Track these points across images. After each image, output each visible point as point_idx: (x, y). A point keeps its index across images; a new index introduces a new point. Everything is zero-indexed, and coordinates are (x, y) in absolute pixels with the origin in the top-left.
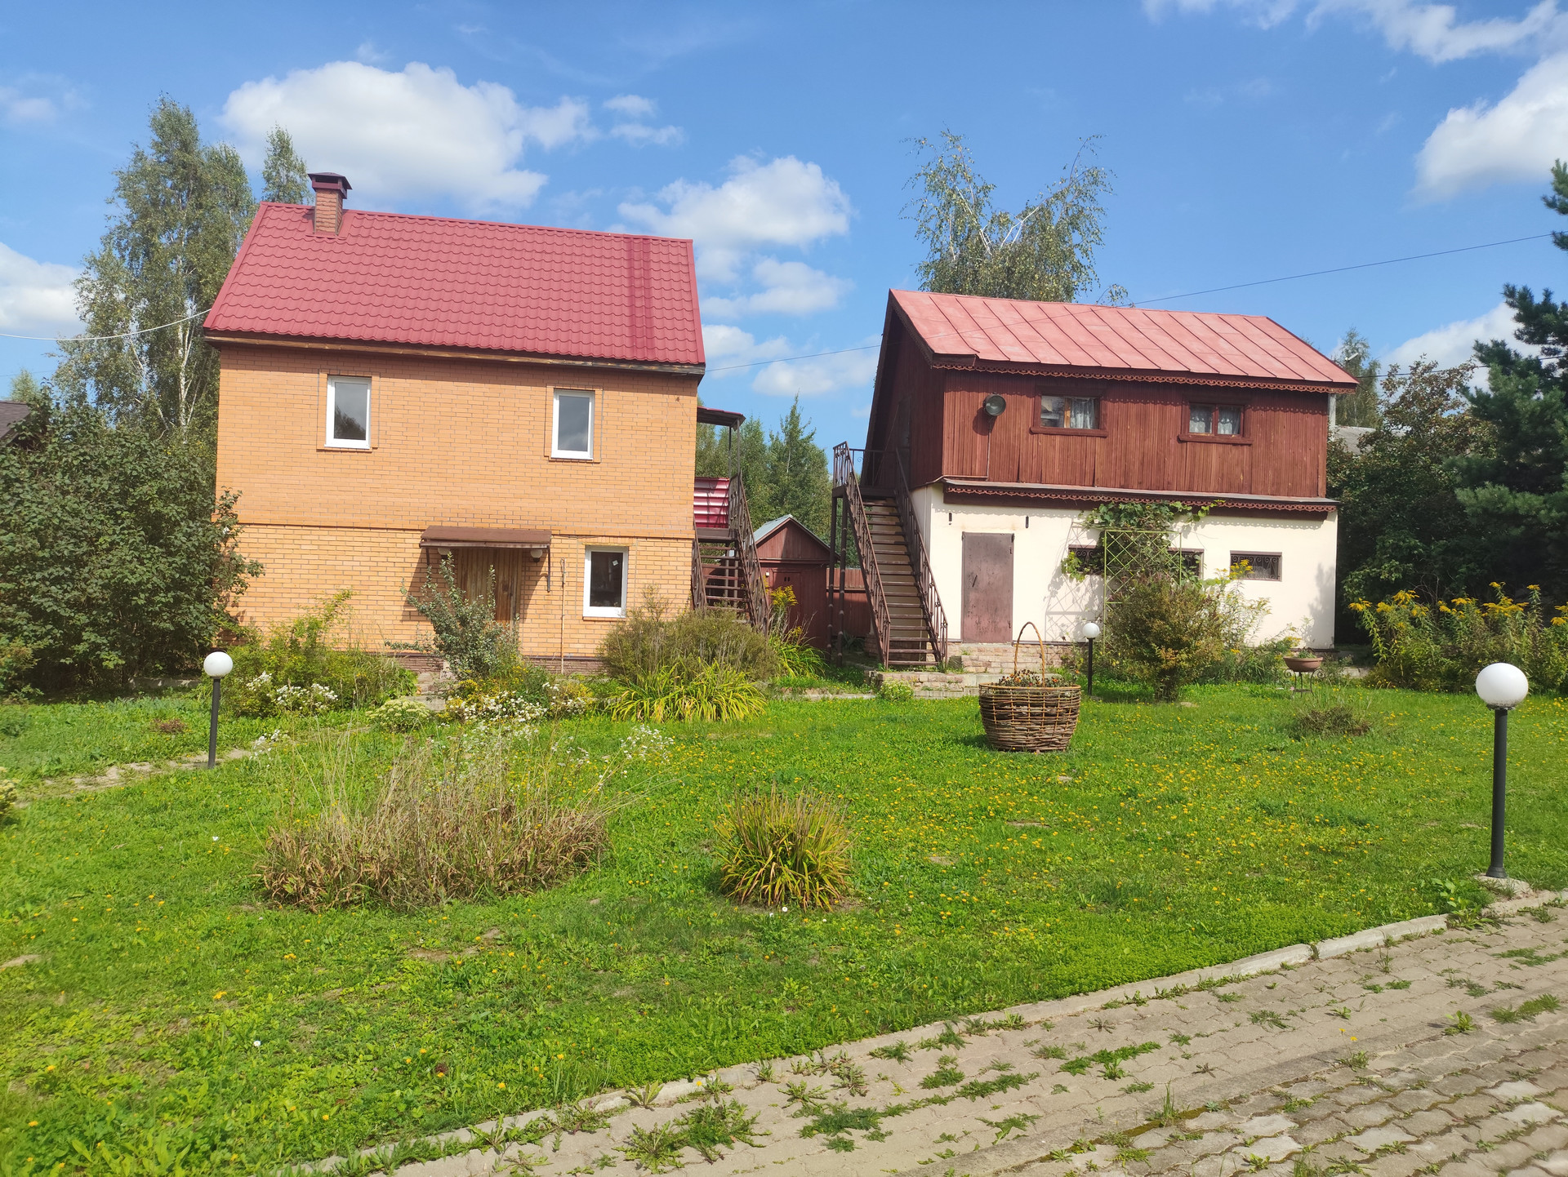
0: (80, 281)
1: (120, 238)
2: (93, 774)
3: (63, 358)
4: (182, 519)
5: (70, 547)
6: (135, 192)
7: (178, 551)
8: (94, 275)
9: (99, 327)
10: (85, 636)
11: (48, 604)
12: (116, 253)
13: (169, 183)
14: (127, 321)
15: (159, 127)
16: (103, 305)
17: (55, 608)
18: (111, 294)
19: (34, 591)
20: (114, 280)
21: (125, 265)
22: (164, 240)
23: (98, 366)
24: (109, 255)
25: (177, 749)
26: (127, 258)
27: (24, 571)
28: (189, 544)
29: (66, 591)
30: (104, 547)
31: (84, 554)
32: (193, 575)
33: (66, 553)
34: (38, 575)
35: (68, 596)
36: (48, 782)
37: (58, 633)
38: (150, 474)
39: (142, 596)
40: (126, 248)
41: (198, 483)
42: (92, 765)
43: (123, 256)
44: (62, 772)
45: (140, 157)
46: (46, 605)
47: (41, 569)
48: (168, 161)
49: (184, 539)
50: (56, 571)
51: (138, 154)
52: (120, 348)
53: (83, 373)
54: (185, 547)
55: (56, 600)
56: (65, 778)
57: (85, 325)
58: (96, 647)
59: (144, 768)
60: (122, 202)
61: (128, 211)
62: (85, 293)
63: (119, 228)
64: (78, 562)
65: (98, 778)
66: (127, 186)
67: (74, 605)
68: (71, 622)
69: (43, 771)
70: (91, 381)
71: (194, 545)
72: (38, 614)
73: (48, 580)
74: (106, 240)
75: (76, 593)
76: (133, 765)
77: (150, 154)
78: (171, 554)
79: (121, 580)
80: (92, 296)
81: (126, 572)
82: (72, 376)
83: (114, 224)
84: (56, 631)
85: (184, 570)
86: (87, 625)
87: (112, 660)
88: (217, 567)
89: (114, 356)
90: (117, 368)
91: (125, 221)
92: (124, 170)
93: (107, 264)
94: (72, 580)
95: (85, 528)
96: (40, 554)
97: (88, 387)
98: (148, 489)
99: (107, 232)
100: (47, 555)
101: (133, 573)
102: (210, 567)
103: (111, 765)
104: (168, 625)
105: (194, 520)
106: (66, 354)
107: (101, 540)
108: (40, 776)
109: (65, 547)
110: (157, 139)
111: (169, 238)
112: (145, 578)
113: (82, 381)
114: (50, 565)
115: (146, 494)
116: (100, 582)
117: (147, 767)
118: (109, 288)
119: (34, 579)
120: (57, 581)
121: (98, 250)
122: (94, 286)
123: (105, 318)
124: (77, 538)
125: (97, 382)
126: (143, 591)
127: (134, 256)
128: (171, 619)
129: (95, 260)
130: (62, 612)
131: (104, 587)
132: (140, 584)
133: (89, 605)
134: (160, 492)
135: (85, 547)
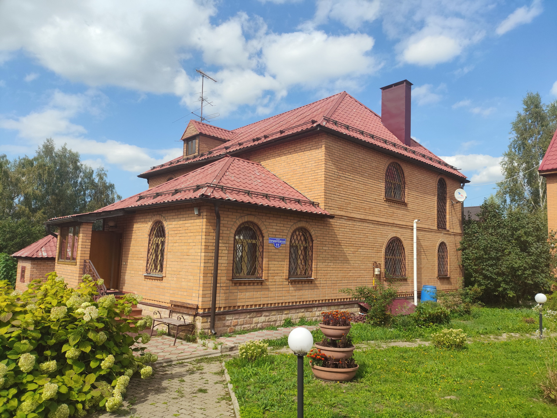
0: (502, 162)
1: (514, 145)
2: (497, 335)
3: (498, 189)
4: (534, 242)
5: (494, 254)
6: (518, 128)
7: (533, 254)
8: (506, 159)
9: (509, 176)
10: (502, 285)
11: (488, 273)
12: (513, 150)
13: (530, 121)
14: (519, 173)
15: (526, 103)
16: (510, 168)
17: (491, 275)
18: (512, 164)
19: (483, 269)
20: (513, 159)
21: (517, 153)
22: (529, 141)
23: (509, 189)
24: (511, 151)
25: (530, 330)
26: (517, 151)
27: (480, 263)
28: (537, 251)
29: (494, 269)
30: (507, 253)
31: (500, 256)
32: (539, 263)
33: (493, 256)
34: (485, 264)
35: (495, 271)
36: (482, 336)
37: (492, 283)
38: (521, 227)
39: (520, 271)
40: (517, 147)
41: (540, 228)
42: (498, 332)
43: (516, 151)
44: (487, 333)
45: (519, 115)
46: (488, 274)
47: (486, 262)
48: (530, 114)
49: (535, 250)
50: (490, 262)
51: (518, 114)
52: (517, 182)
53: (505, 193)
54: (535, 252)
55: (491, 272)
56: (488, 335)
57: (504, 177)
58: (505, 289)
59: (516, 335)
60: (514, 132)
61: (516, 135)
62: (504, 166)
63: (514, 141)
64: (498, 259)
65: (499, 337)
66: (516, 127)
67: (498, 274)
68: (497, 280)
69: (481, 332)
70: (508, 195)
71: (538, 252)
72: (486, 277)
73: (488, 265)
74: (510, 147)
75: (497, 270)
76: (512, 334)
77: (523, 113)
78: (530, 255)
79: (512, 266)
80: (506, 166)
81: (514, 263)
82: (501, 195)
83: (512, 140)
84: (491, 283)
85: (536, 261)
86: (502, 281)
87: (511, 294)
88: (549, 260)
89: (515, 185)
90: (516, 189)
91: (516, 138)
92: (514, 122)
93: (511, 154)
94: (496, 266)
95: (500, 247)
96: (485, 257)
97: (507, 197)
98: (521, 232)
99: (510, 143)
100: (487, 257)
101: (516, 263)
102: (546, 260)
103: (504, 333)
104: (531, 282)
105: (539, 242)
106: (499, 187)
107: (505, 251)
108: (479, 333)
109: (493, 254)
110: (526, 107)
111: (531, 140)
112: (521, 265)
113: (505, 196)
114: (489, 260)
115: (520, 234)
116: (506, 266)
117: (518, 335)
118: (512, 162)
119: (483, 265)
120: (491, 266)
121: (507, 150)
122: (506, 163)
123: (511, 172)
124: (497, 250)
125: (510, 195)
126: (521, 270)
127: (519, 149)
128: (532, 280)
129: (506, 154)
130: (493, 276)
131: (507, 268)
132: (520, 266)
133: (502, 274)
134: (525, 233)
135: (500, 254)
